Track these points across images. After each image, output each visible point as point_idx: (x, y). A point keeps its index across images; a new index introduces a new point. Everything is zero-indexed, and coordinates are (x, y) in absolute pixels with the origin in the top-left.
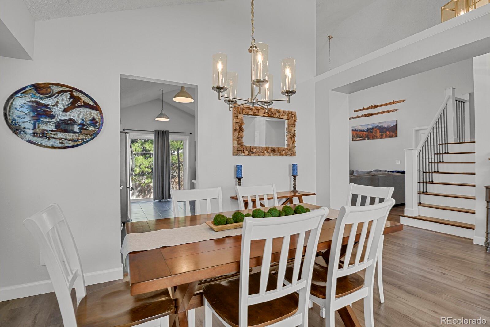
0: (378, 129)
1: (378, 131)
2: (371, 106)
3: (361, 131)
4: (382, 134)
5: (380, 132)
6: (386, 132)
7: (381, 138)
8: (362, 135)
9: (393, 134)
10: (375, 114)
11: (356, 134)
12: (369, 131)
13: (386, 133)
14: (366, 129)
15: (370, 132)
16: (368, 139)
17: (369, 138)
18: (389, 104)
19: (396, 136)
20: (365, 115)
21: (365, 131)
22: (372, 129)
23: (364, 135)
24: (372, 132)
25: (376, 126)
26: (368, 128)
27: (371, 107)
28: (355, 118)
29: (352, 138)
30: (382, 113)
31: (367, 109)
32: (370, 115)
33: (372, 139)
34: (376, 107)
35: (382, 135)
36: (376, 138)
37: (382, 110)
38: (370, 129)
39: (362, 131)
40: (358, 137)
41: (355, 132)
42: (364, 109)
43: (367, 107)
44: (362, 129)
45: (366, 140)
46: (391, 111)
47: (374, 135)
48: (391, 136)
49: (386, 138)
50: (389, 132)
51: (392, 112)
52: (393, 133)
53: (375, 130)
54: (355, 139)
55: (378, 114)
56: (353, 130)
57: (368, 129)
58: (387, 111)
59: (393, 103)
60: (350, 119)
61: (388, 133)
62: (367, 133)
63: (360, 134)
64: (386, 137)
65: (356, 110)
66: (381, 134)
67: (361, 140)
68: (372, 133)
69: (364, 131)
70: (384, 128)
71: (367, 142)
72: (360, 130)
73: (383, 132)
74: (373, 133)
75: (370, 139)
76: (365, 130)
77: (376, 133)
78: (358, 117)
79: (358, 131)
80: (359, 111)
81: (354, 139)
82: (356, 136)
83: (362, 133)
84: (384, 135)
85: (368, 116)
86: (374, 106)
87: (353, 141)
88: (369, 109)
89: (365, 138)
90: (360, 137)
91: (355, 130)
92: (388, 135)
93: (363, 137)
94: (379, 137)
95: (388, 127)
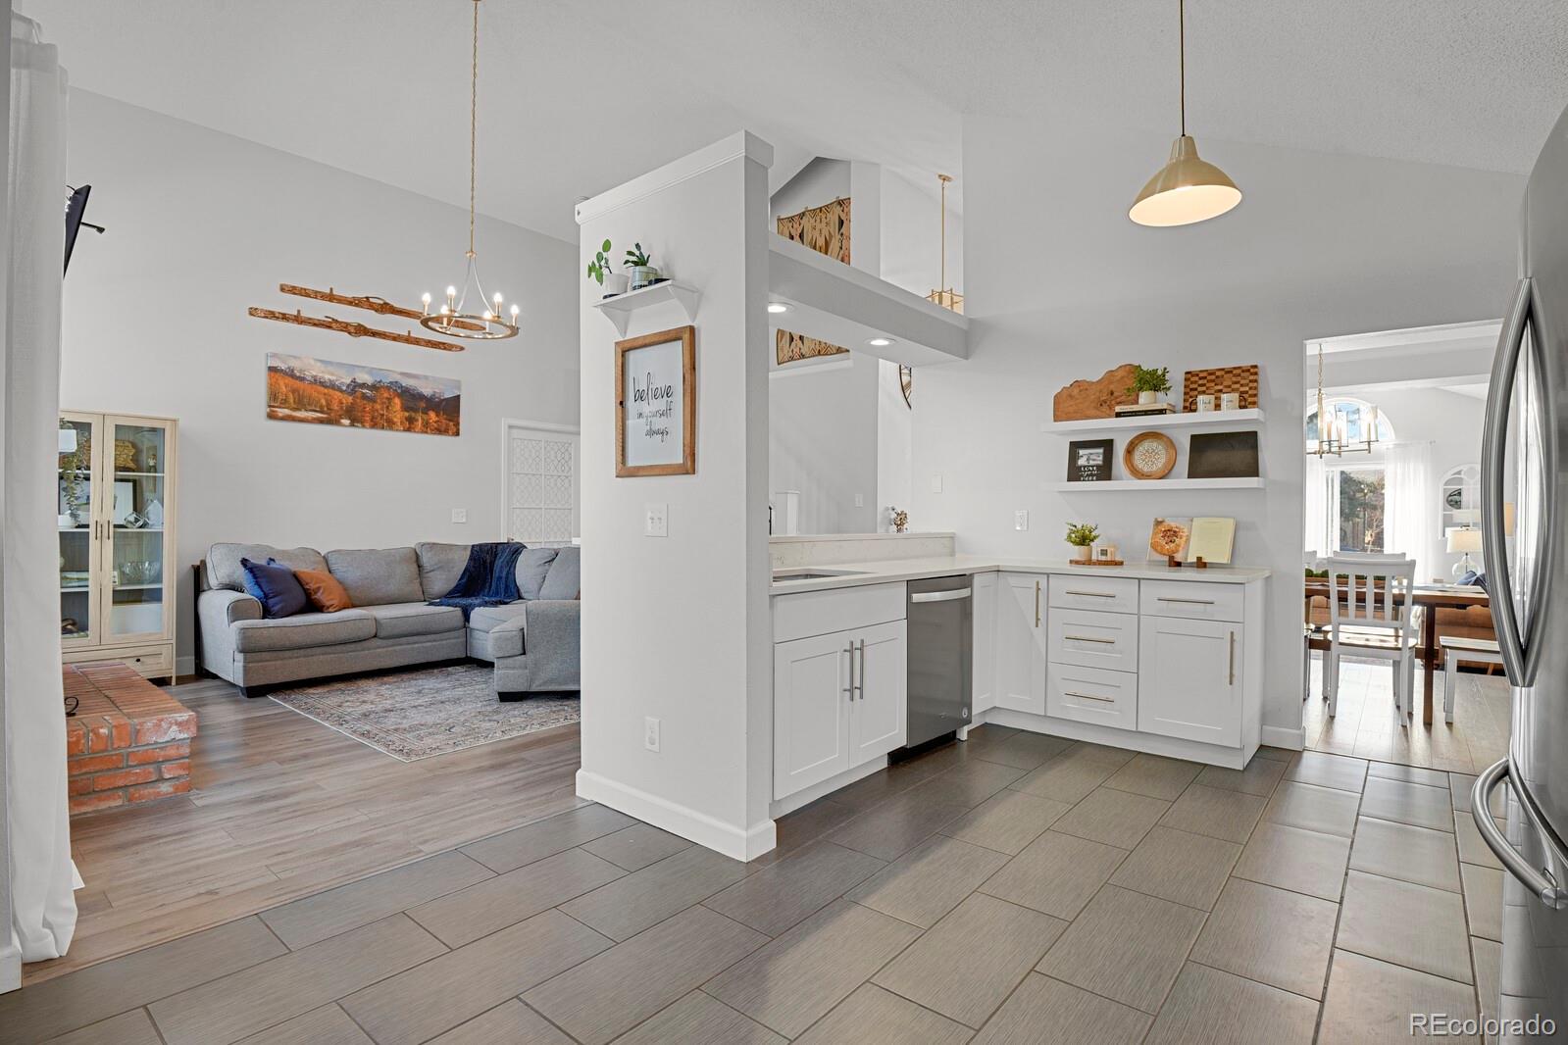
0: (399, 396)
1: (397, 401)
2: (367, 298)
3: (317, 382)
4: (413, 414)
5: (405, 408)
6: (425, 412)
7: (408, 430)
8: (324, 402)
9: (451, 423)
10: (375, 334)
11: (293, 391)
12: (358, 394)
13: (425, 417)
14: (348, 381)
15: (364, 397)
16: (352, 425)
17: (355, 422)
19: (457, 434)
20: (345, 327)
21: (342, 391)
22: (374, 387)
23: (335, 402)
24: (372, 400)
25: (391, 383)
26: (354, 381)
27: (366, 303)
28: (284, 317)
29: (270, 406)
30: (409, 340)
31: (341, 300)
32: (361, 331)
33: (373, 427)
34: (385, 308)
35: (411, 420)
36: (390, 425)
37: (410, 332)
38: (363, 385)
39: (326, 387)
40: (301, 405)
41: (289, 380)
42: (330, 297)
43: (349, 295)
44: (327, 377)
45: (345, 426)
47: (383, 415)
48: (443, 429)
49: (426, 432)
50: (437, 416)
51: (445, 349)
52: (450, 420)
53: (386, 395)
54: (287, 411)
55: (393, 337)
56: (272, 369)
57: (355, 387)
58: (429, 341)
60: (253, 312)
61: (432, 415)
62: (350, 399)
63: (315, 394)
64: (426, 428)
65: (294, 288)
66: (407, 414)
67: (321, 421)
68: (371, 404)
69: (333, 386)
70: (421, 397)
71: (345, 436)
72: (315, 377)
73: (416, 410)
74: (378, 407)
75: (364, 426)
76: (342, 383)
77: (388, 407)
78: (298, 319)
79: (302, 379)
80: (308, 296)
81: (283, 412)
82: (292, 401)
83: (325, 394)
84: (420, 419)
85: (350, 333)
86: (382, 302)
87: (272, 416)
88: (357, 305)
89: (340, 416)
90: (313, 408)
91: (290, 374)
92: (433, 425)
93: (329, 409)
94: (399, 424)
95: (434, 395)
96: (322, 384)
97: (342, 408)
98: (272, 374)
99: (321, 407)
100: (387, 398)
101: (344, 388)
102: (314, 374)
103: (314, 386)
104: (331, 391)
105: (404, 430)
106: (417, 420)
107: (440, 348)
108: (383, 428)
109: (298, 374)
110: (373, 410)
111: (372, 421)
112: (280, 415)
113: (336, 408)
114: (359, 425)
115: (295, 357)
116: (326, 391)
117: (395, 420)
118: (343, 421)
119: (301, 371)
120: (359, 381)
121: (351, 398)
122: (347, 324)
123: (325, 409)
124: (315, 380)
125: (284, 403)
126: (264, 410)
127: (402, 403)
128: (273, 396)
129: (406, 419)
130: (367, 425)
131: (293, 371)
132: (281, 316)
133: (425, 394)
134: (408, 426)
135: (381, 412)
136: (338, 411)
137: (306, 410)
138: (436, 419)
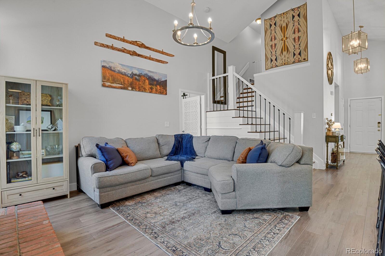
0: (148, 79)
1: (147, 81)
2: (136, 41)
3: (120, 72)
4: (152, 86)
5: (150, 84)
6: (156, 85)
7: (151, 92)
8: (122, 80)
9: (164, 90)
10: (139, 55)
11: (112, 76)
12: (134, 78)
13: (156, 87)
14: (130, 73)
15: (136, 79)
16: (132, 90)
17: (133, 89)
18: (159, 52)
21: (128, 77)
22: (139, 76)
23: (126, 81)
24: (139, 80)
25: (145, 74)
26: (132, 73)
27: (136, 44)
28: (107, 47)
29: (103, 81)
30: (150, 58)
31: (130, 43)
32: (134, 54)
33: (139, 91)
34: (142, 46)
35: (152, 89)
36: (144, 90)
37: (150, 55)
38: (136, 75)
39: (123, 75)
40: (114, 81)
41: (110, 71)
42: (123, 40)
43: (130, 39)
44: (123, 71)
45: (130, 90)
47: (142, 86)
48: (161, 92)
49: (156, 93)
50: (160, 87)
51: (162, 63)
53: (143, 79)
54: (109, 84)
55: (145, 57)
56: (103, 66)
57: (133, 75)
58: (157, 59)
59: (163, 53)
60: (96, 44)
61: (158, 87)
63: (119, 77)
65: (111, 35)
66: (150, 86)
67: (121, 88)
68: (138, 82)
69: (125, 74)
71: (129, 94)
72: (119, 70)
74: (141, 83)
75: (136, 91)
77: (144, 83)
78: (112, 48)
79: (114, 71)
80: (116, 39)
81: (108, 84)
82: (111, 80)
83: (123, 77)
85: (131, 54)
86: (141, 43)
87: (104, 86)
88: (133, 44)
89: (128, 86)
90: (118, 83)
91: (110, 69)
92: (159, 91)
93: (124, 83)
94: (148, 90)
95: (159, 79)
96: (122, 73)
98: (104, 68)
99: (121, 82)
100: (144, 80)
101: (129, 75)
102: (119, 69)
103: (119, 74)
104: (125, 76)
105: (149, 92)
106: (153, 89)
107: (160, 62)
108: (142, 91)
109: (113, 69)
110: (139, 84)
111: (139, 88)
112: (107, 85)
114: (134, 90)
115: (112, 62)
116: (123, 76)
117: (146, 88)
118: (129, 88)
119: (114, 68)
120: (134, 73)
121: (131, 79)
122: (130, 51)
123: (123, 83)
124: (119, 72)
125: (108, 80)
126: (101, 83)
127: (149, 82)
128: (104, 78)
129: (150, 88)
130: (137, 90)
131: (111, 68)
132: (106, 46)
133: (156, 79)
134: (151, 91)
135: (142, 85)
136: (127, 84)
137: (116, 84)
138: (160, 88)
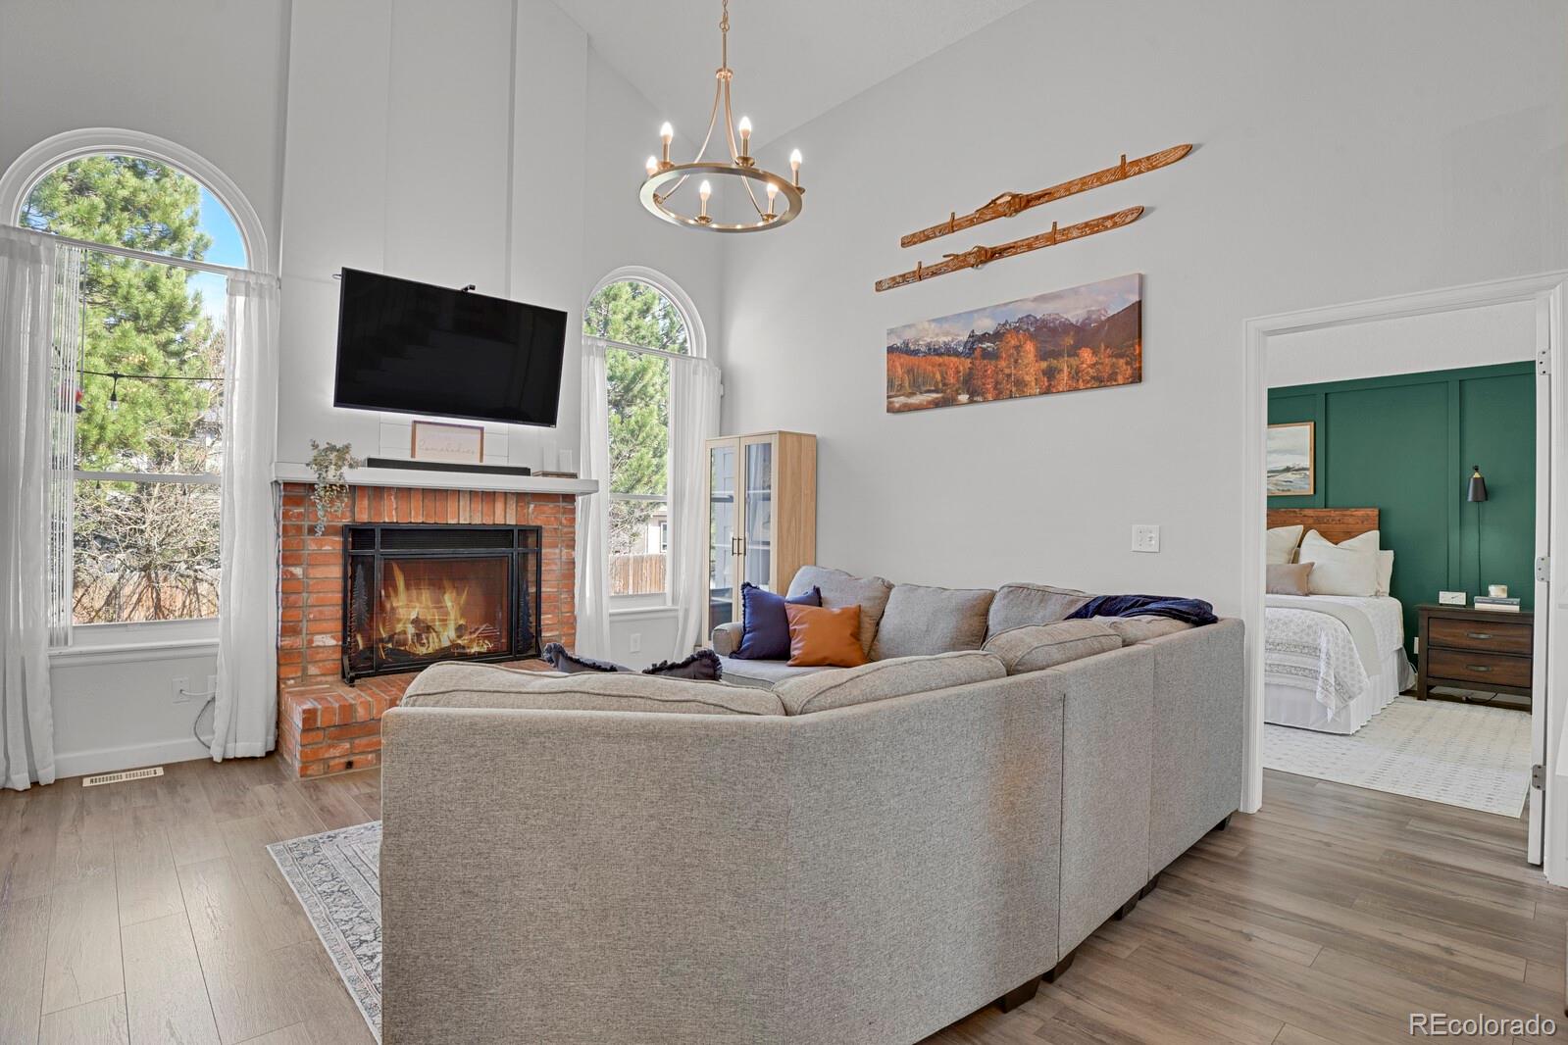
0: (1032, 337)
1: (1030, 347)
2: (993, 201)
3: (934, 351)
4: (1054, 362)
5: (1042, 356)
6: (1073, 352)
7: (1047, 391)
8: (938, 376)
9: (1122, 361)
10: (1003, 252)
11: (910, 371)
12: (977, 353)
13: (1074, 361)
14: (964, 338)
15: (985, 354)
16: (971, 401)
17: (975, 394)
18: (1100, 179)
19: (1137, 378)
20: (958, 262)
21: (957, 354)
22: (997, 336)
23: (951, 372)
24: (994, 356)
25: (1020, 320)
26: (972, 335)
27: (992, 211)
28: (904, 279)
29: (889, 397)
30: (1054, 237)
31: (971, 222)
32: (987, 256)
33: (997, 398)
34: (1021, 203)
35: (1050, 374)
36: (1021, 389)
37: (1055, 224)
38: (985, 337)
39: (940, 355)
40: (916, 388)
41: (905, 359)
42: (953, 226)
43: (971, 210)
45: (963, 404)
46: (1109, 223)
47: (1009, 376)
48: (1107, 376)
49: (1077, 389)
50: (1095, 353)
51: (1115, 225)
52: (1121, 356)
53: (1013, 342)
54: (902, 400)
55: (1030, 245)
56: (891, 350)
57: (975, 339)
58: (1087, 225)
59: (1123, 171)
60: (879, 286)
61: (1086, 354)
63: (929, 368)
64: (1080, 382)
65: (914, 236)
66: (1044, 365)
67: (937, 404)
68: (993, 362)
69: (950, 351)
70: (1067, 327)
71: (966, 417)
72: (928, 345)
73: (1056, 354)
75: (985, 400)
76: (959, 343)
77: (1016, 362)
78: (920, 275)
79: (916, 353)
80: (928, 238)
81: (899, 401)
82: (907, 384)
83: (940, 365)
84: (1065, 368)
85: (972, 266)
86: (1009, 198)
87: (891, 409)
88: (979, 221)
89: (957, 390)
90: (928, 388)
91: (906, 350)
92: (1088, 373)
93: (944, 385)
94: (1033, 384)
95: (1088, 318)
96: (937, 352)
97: (958, 380)
98: (891, 355)
99: (936, 384)
100: (1017, 347)
101: (961, 349)
102: (929, 340)
103: (929, 357)
104: (946, 358)
105: (1041, 394)
106: (1061, 371)
107: (1106, 228)
108: (1011, 397)
109: (912, 348)
110: (998, 371)
111: (995, 388)
112: (898, 406)
113: (952, 381)
114: (979, 399)
116: (941, 360)
117: (1027, 378)
118: (960, 397)
119: (916, 342)
120: (978, 333)
121: (969, 361)
122: (967, 254)
123: (941, 385)
124: (930, 349)
125: (901, 390)
126: (884, 404)
127: (1037, 349)
128: (892, 385)
129: (1045, 373)
130: (990, 396)
131: (908, 344)
132: (902, 279)
133: (1074, 321)
134: (1046, 384)
135: (1007, 371)
136: (954, 385)
137: (921, 393)
138: (1094, 360)
